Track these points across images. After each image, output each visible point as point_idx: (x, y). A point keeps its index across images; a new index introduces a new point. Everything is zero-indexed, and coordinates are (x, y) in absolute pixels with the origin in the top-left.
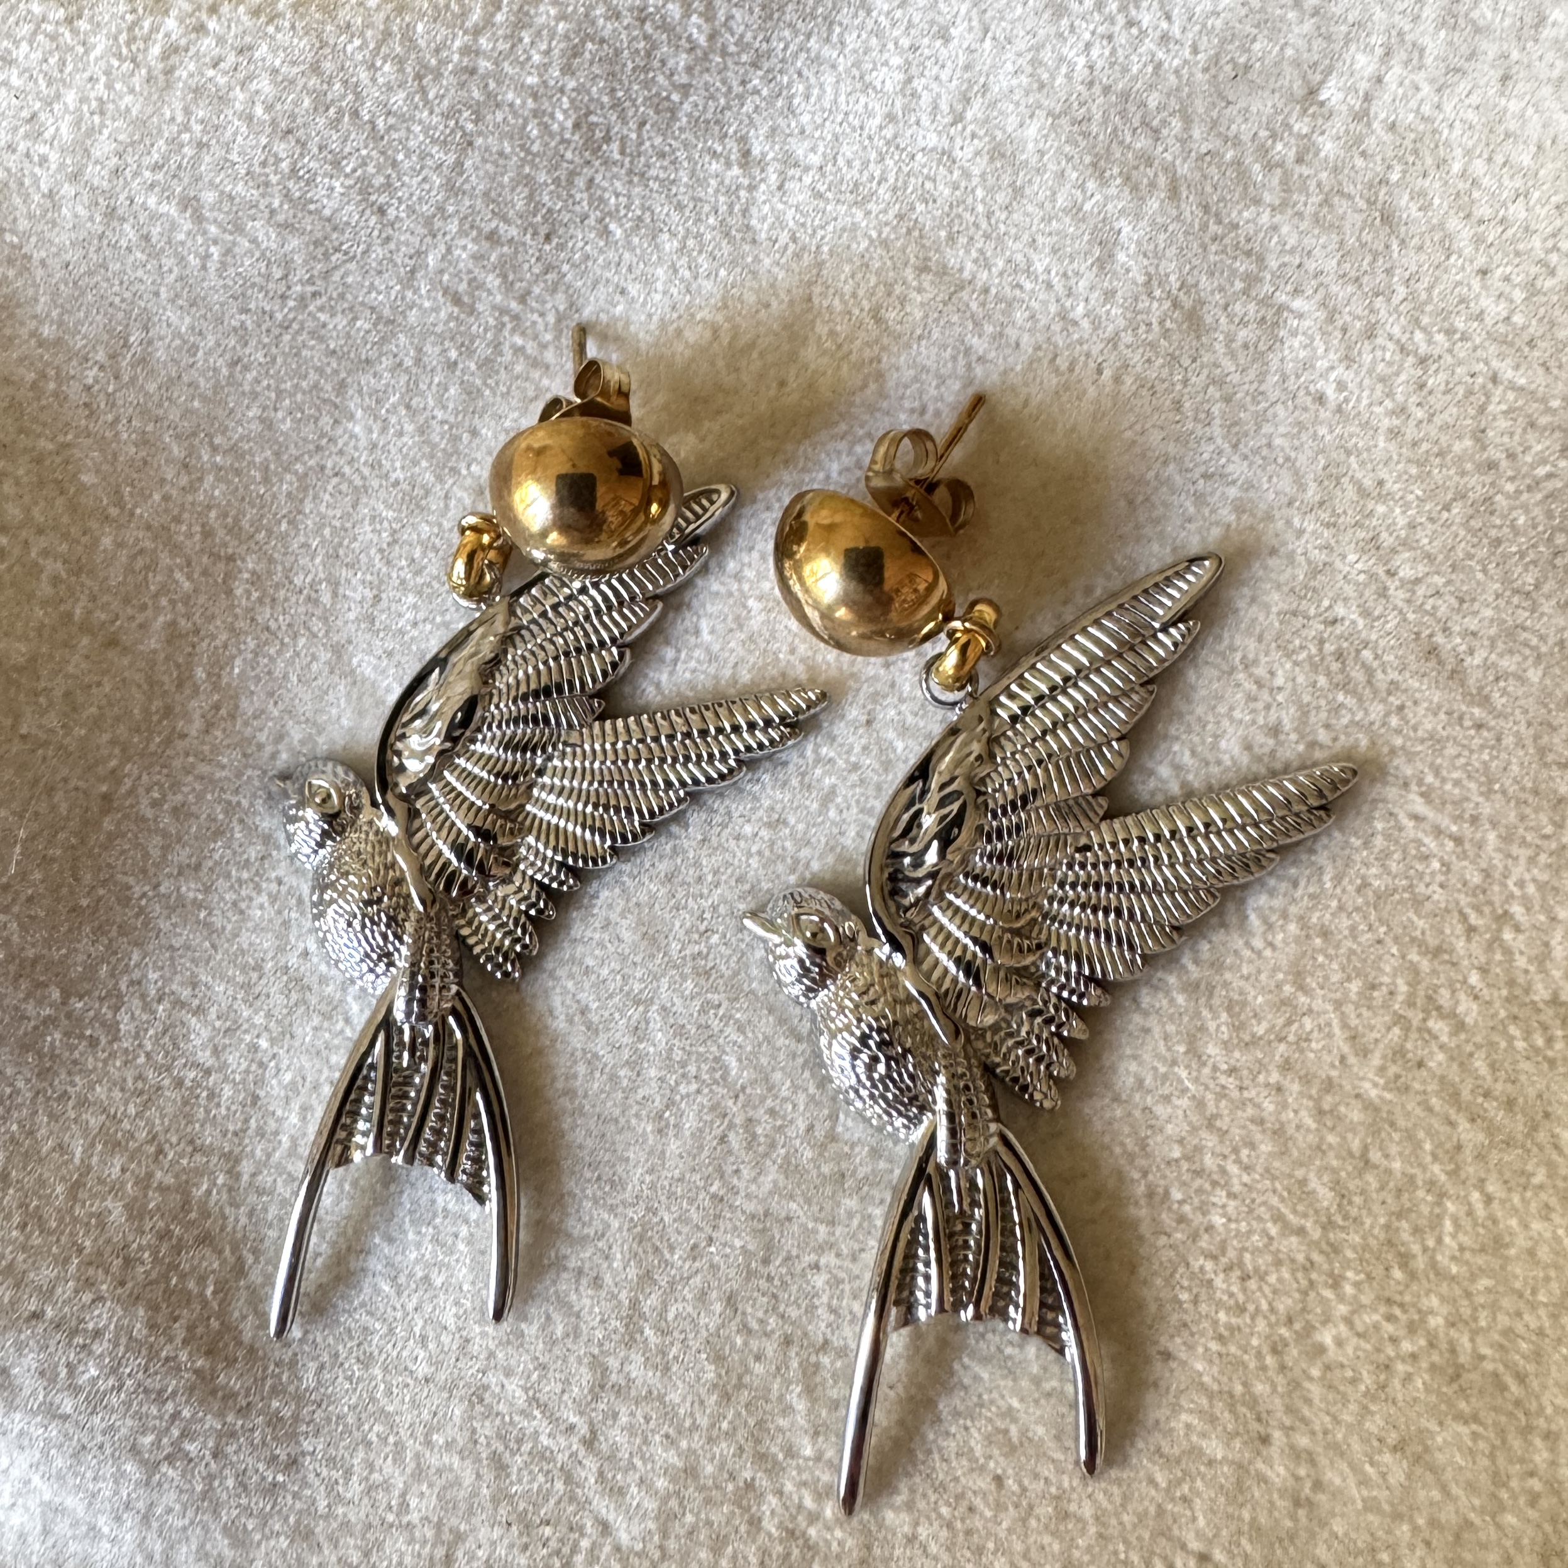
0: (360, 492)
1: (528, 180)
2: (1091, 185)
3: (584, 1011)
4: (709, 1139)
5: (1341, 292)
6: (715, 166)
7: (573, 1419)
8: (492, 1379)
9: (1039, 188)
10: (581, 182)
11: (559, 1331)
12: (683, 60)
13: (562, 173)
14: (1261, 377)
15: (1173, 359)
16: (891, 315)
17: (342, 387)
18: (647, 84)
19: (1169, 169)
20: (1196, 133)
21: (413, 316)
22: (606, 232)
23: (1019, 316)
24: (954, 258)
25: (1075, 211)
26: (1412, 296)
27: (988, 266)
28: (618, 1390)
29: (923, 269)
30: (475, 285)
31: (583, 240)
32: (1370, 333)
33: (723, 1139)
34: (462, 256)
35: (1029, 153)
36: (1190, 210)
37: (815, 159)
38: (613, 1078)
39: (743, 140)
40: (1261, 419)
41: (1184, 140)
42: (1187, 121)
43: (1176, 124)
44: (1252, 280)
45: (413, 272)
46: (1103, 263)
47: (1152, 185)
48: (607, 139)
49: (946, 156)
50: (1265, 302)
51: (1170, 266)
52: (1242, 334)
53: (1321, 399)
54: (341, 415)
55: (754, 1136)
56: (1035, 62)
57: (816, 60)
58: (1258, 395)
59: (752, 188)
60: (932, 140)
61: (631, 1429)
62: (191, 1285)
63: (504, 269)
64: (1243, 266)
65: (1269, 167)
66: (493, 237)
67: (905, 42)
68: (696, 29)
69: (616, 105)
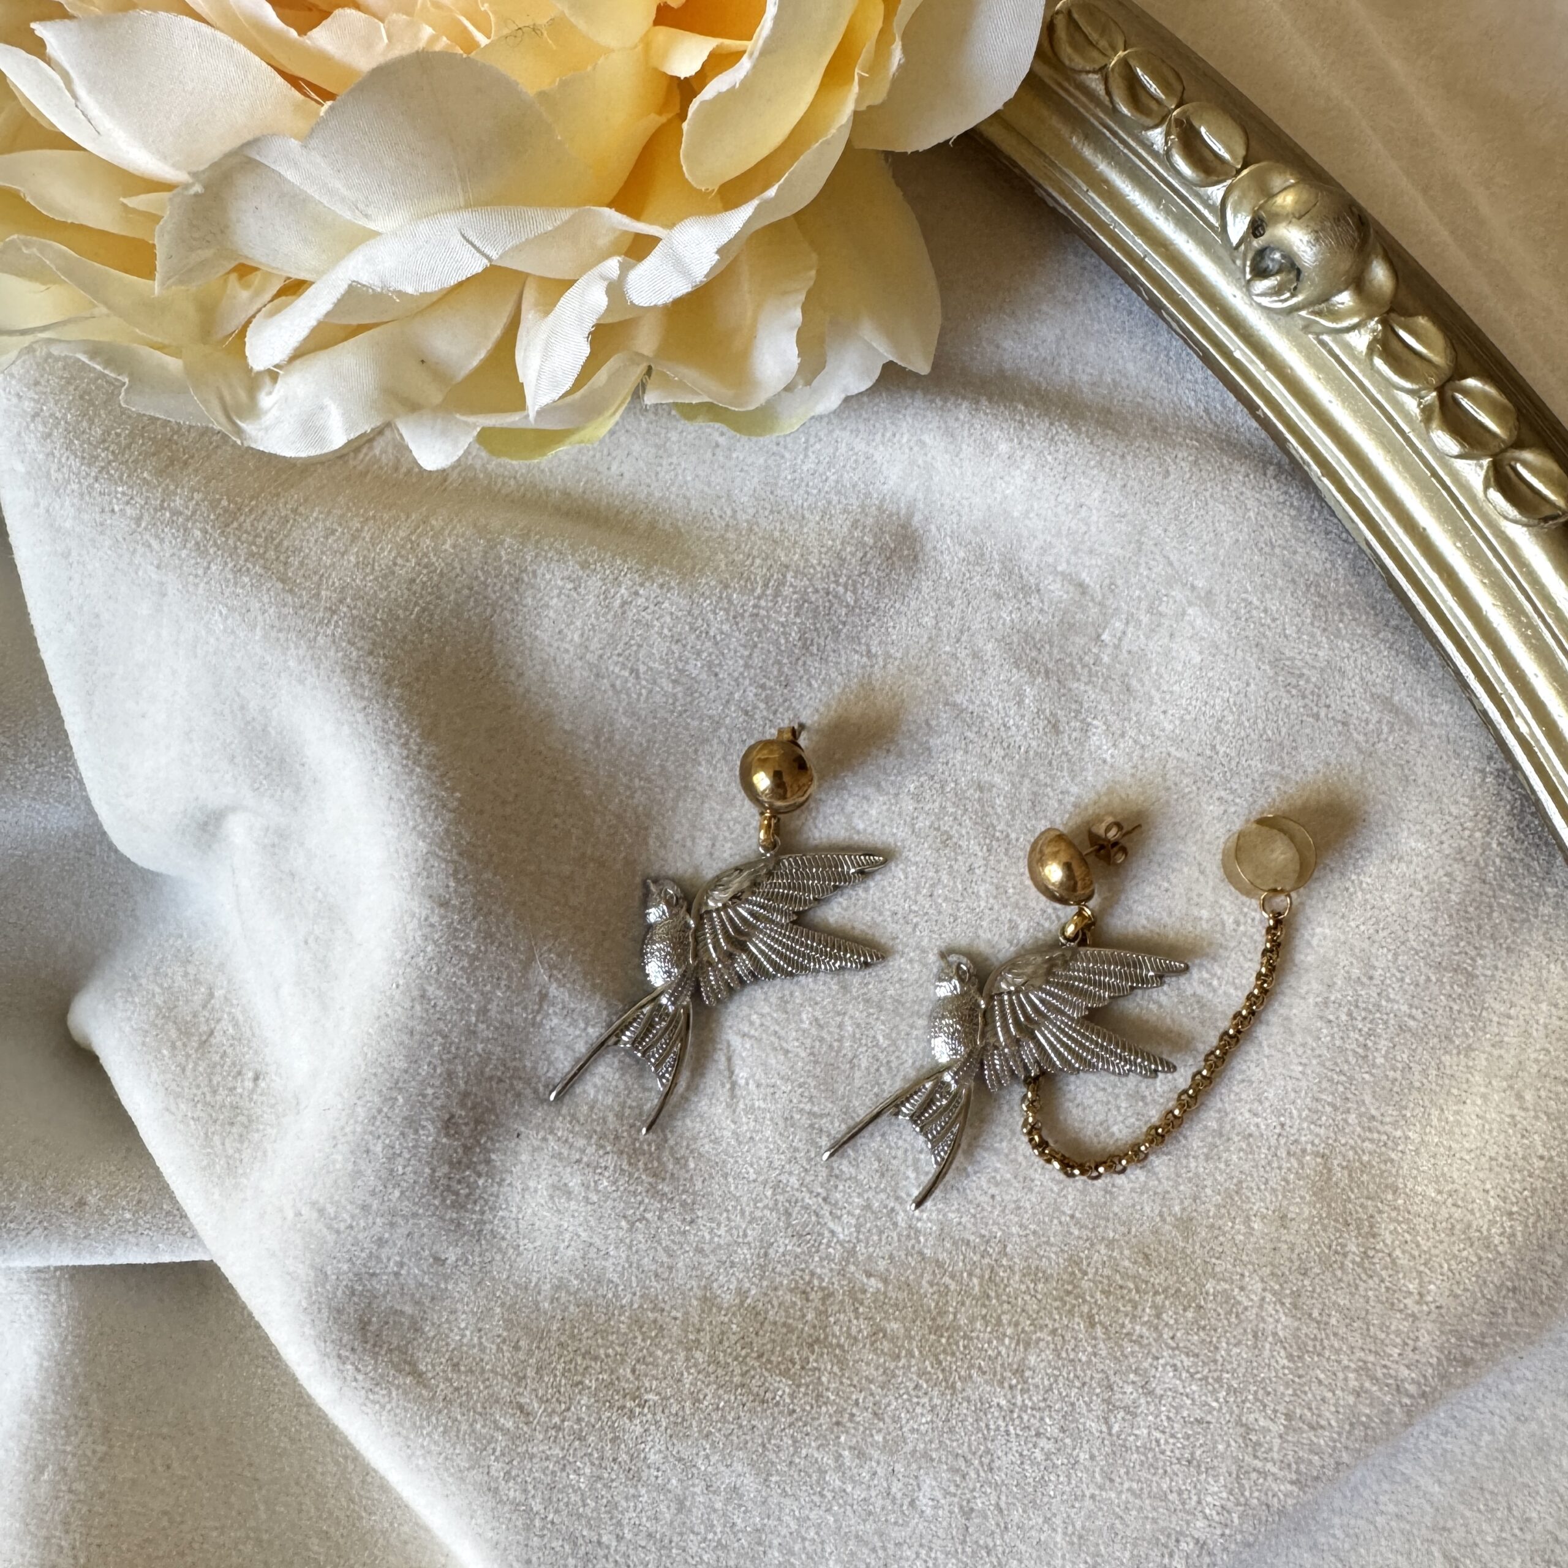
0: (705, 797)
1: (779, 662)
2: (1014, 671)
3: (816, 1020)
4: (872, 1070)
5: (1111, 718)
6: (856, 657)
7: (820, 1190)
8: (784, 1178)
9: (993, 672)
10: (800, 663)
11: (813, 1155)
12: (844, 611)
13: (793, 659)
14: (1082, 752)
15: (1048, 745)
16: (934, 723)
17: (696, 751)
18: (828, 621)
19: (1044, 664)
20: (1055, 651)
21: (728, 721)
22: (810, 685)
23: (986, 724)
24: (959, 698)
25: (1008, 681)
26: (1137, 721)
27: (973, 703)
28: (837, 1177)
29: (946, 704)
30: (755, 707)
31: (800, 688)
32: (1123, 735)
33: (878, 1070)
34: (751, 695)
35: (988, 656)
36: (1054, 683)
37: (899, 655)
38: (831, 1046)
39: (868, 645)
40: (1083, 769)
41: (1050, 654)
42: (1051, 646)
43: (1047, 647)
44: (1078, 712)
45: (728, 702)
46: (1020, 704)
47: (1039, 673)
48: (812, 644)
49: (954, 656)
50: (1083, 721)
51: (1046, 706)
52: (1074, 735)
53: (1105, 761)
54: (696, 762)
55: (891, 1068)
56: (990, 619)
57: (898, 613)
58: (1081, 759)
59: (872, 666)
60: (948, 648)
61: (844, 1191)
62: (646, 1147)
63: (767, 700)
64: (1074, 706)
65: (1083, 667)
66: (763, 687)
67: (936, 606)
68: (850, 598)
69: (816, 629)
